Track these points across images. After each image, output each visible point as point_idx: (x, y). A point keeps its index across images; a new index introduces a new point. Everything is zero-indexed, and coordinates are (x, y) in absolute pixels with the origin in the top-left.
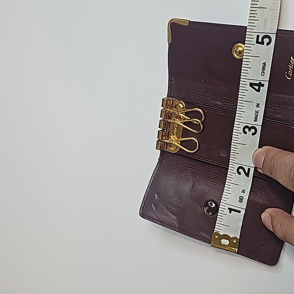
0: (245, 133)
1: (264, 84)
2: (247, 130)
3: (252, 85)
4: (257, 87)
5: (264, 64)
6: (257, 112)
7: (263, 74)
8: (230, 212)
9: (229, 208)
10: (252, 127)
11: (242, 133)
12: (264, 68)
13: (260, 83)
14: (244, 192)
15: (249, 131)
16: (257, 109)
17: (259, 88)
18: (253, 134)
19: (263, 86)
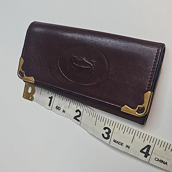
0: (105, 129)
1: (147, 157)
2: (107, 131)
3: (149, 147)
4: (145, 151)
5: (166, 163)
6: (122, 144)
7: (156, 159)
8: (49, 98)
9: (52, 97)
10: (109, 136)
11: (105, 126)
12: (161, 161)
13: (149, 155)
14: (63, 112)
15: (106, 133)
16: (125, 145)
17: (144, 153)
18: (103, 135)
19: (145, 157)
